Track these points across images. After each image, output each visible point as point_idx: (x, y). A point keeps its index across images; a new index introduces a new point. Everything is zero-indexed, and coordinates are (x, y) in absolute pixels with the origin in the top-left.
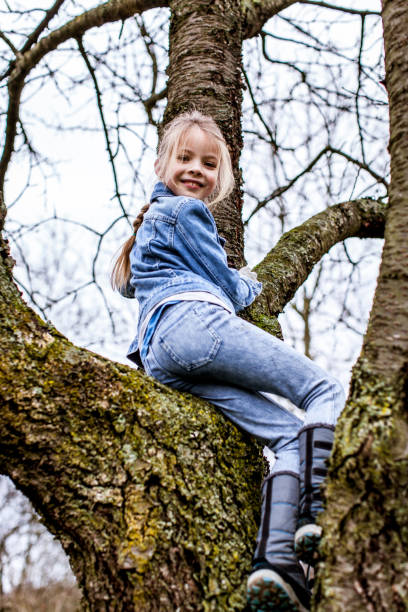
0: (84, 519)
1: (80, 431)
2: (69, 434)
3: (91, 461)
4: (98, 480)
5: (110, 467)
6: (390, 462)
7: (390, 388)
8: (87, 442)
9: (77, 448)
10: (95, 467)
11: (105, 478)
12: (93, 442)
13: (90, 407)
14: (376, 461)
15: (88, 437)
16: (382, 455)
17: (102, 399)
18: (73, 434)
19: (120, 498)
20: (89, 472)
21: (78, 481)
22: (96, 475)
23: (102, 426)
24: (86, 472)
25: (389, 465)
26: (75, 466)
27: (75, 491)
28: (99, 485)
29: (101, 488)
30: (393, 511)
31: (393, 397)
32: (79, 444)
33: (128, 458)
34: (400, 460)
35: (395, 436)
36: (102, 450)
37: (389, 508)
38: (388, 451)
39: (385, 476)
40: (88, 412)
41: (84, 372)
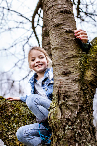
0: (9, 143)
1: (4, 122)
2: (1, 123)
3: (7, 129)
4: (10, 133)
5: (12, 129)
6: (56, 121)
7: (55, 99)
8: (6, 124)
9: (4, 126)
10: (8, 130)
11: (11, 132)
12: (7, 124)
13: (6, 115)
14: (52, 121)
15: (6, 123)
16: (54, 119)
17: (8, 112)
18: (2, 123)
19: (14, 137)
20: (8, 132)
21: (6, 134)
22: (9, 132)
23: (9, 119)
24: (7, 132)
25: (55, 122)
26: (4, 131)
27: (5, 137)
28: (10, 134)
29: (11, 135)
30: (58, 135)
31: (56, 101)
32: (4, 125)
33: (15, 126)
34: (58, 120)
35: (56, 112)
36: (9, 125)
37: (58, 134)
38: (55, 118)
39: (55, 125)
40: (5, 117)
41: (4, 106)
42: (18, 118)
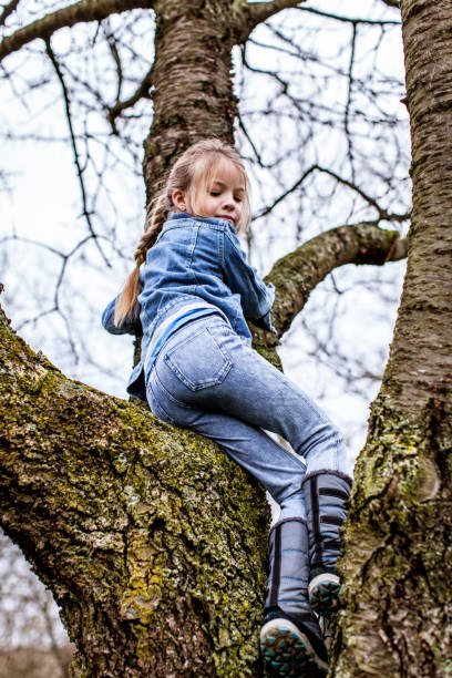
0: (81, 566)
1: (78, 472)
2: (66, 474)
3: (90, 504)
4: (96, 524)
5: (110, 510)
6: (418, 503)
7: (416, 426)
8: (84, 483)
9: (75, 490)
10: (94, 510)
11: (105, 522)
12: (92, 483)
13: (88, 446)
14: (402, 503)
15: (87, 478)
16: (408, 496)
17: (100, 436)
18: (69, 474)
19: (122, 544)
20: (89, 516)
21: (75, 526)
22: (95, 518)
23: (101, 466)
24: (84, 516)
25: (416, 507)
26: (72, 509)
27: (71, 536)
28: (99, 530)
29: (100, 533)
30: (419, 555)
31: (419, 435)
32: (76, 485)
33: (130, 500)
34: (427, 501)
35: (421, 476)
36: (101, 492)
37: (415, 552)
38: (414, 492)
39: (411, 518)
40: (85, 451)
41: (80, 407)
42: (149, 468)
